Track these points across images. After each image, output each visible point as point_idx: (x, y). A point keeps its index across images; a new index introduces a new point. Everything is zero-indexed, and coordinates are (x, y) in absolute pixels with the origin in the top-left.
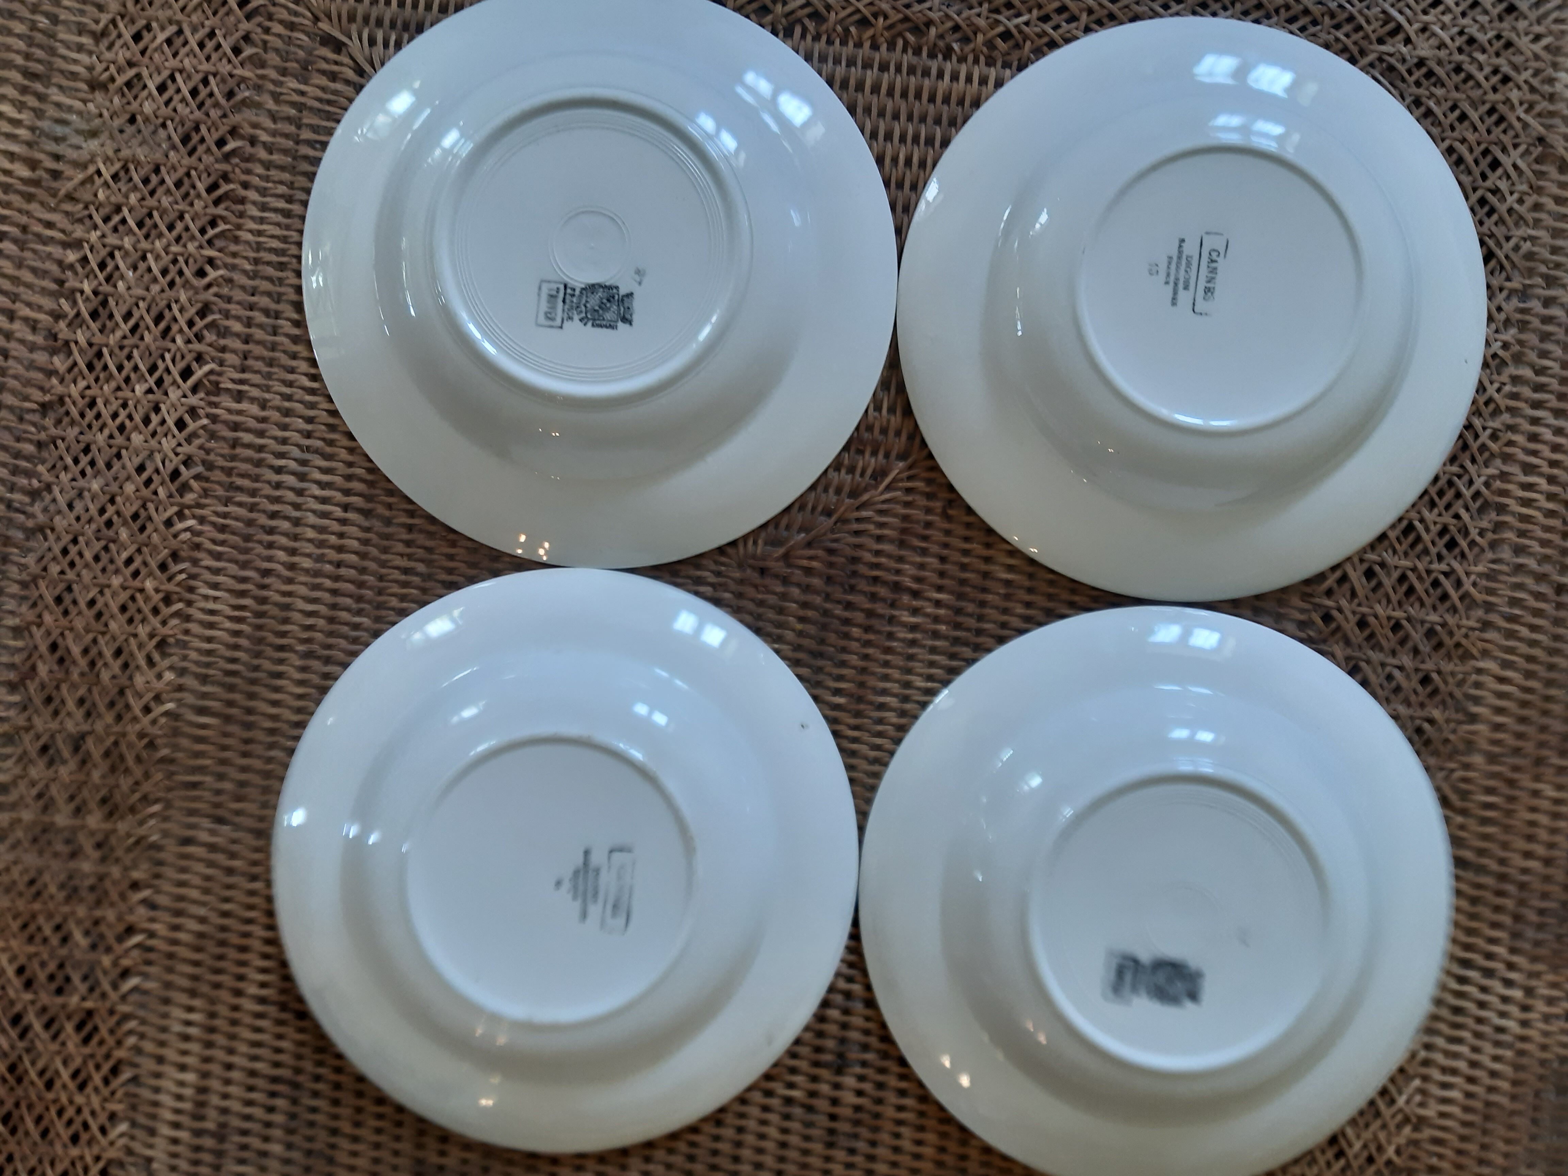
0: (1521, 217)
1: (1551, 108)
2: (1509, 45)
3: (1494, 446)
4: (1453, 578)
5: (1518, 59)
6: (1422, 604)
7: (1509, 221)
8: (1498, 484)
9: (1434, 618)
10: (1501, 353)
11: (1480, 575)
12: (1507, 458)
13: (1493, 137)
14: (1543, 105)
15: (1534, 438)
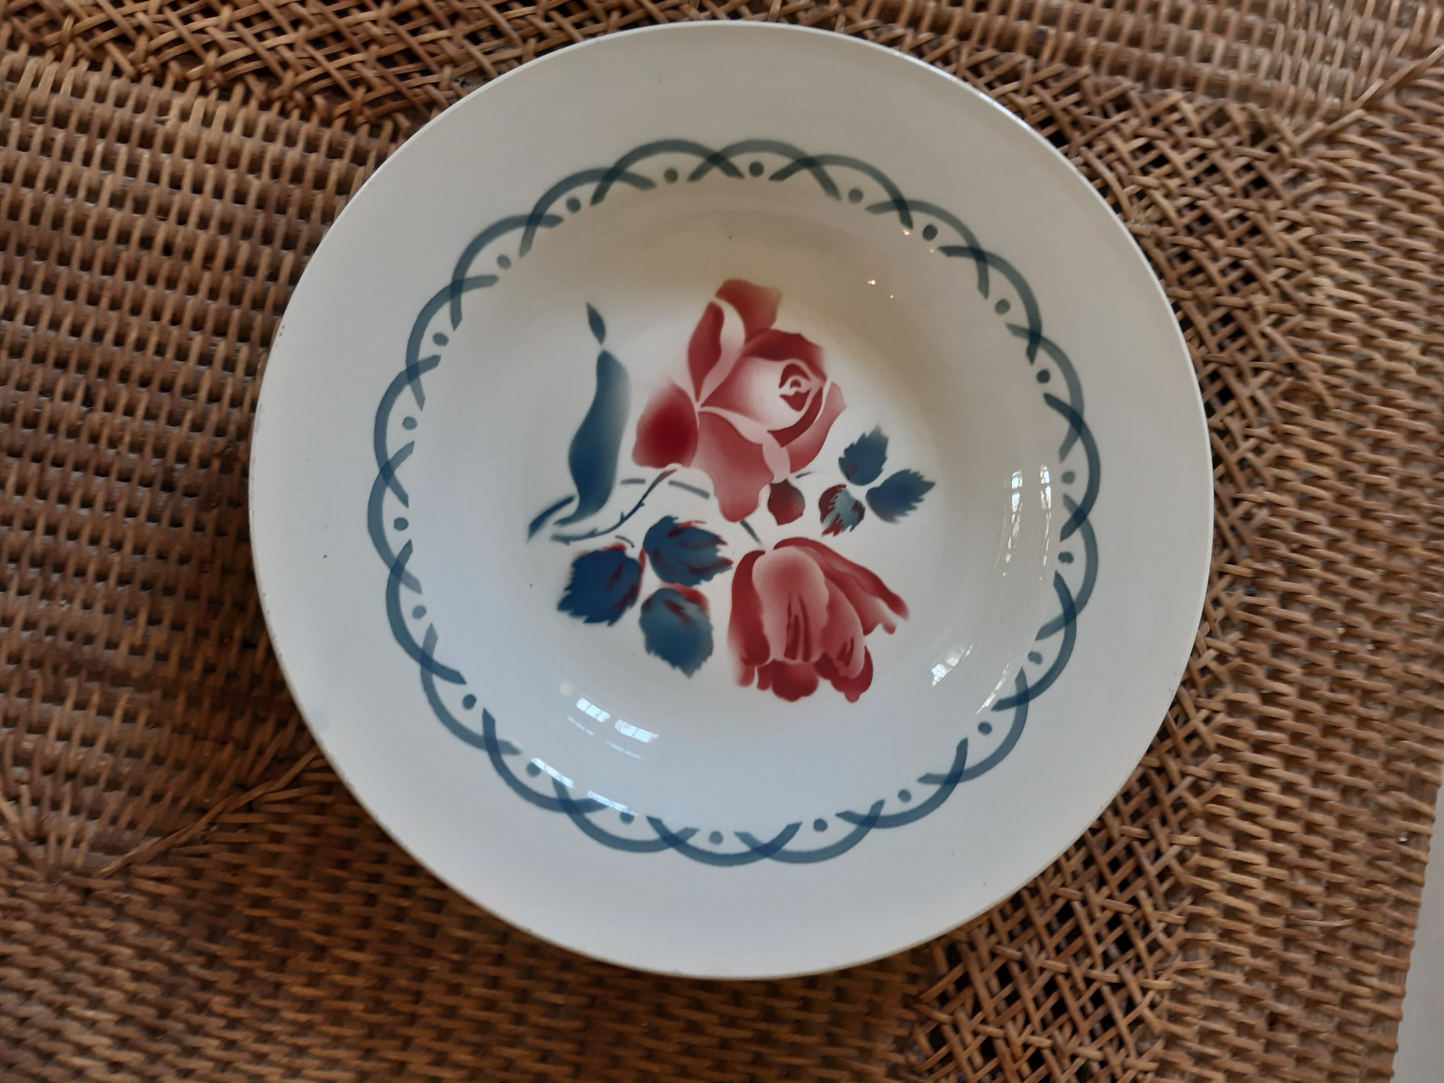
0: (1257, 473)
1: (1309, 324)
2: (1255, 230)
3: (1194, 802)
4: (1123, 993)
5: (1267, 252)
6: (1075, 1031)
7: (1240, 477)
8: (1197, 858)
9: (1092, 1052)
10: (1213, 665)
11: (1161, 992)
12: (1213, 820)
13: (1224, 356)
14: (1298, 319)
15: (1252, 794)
